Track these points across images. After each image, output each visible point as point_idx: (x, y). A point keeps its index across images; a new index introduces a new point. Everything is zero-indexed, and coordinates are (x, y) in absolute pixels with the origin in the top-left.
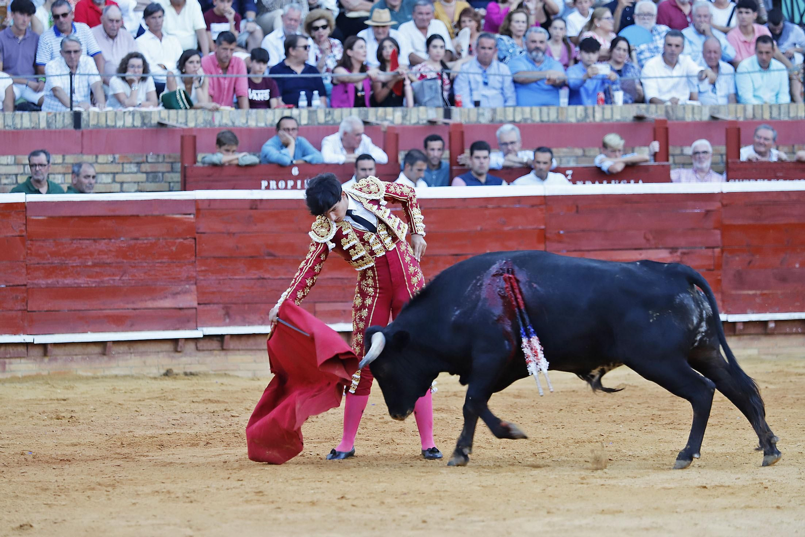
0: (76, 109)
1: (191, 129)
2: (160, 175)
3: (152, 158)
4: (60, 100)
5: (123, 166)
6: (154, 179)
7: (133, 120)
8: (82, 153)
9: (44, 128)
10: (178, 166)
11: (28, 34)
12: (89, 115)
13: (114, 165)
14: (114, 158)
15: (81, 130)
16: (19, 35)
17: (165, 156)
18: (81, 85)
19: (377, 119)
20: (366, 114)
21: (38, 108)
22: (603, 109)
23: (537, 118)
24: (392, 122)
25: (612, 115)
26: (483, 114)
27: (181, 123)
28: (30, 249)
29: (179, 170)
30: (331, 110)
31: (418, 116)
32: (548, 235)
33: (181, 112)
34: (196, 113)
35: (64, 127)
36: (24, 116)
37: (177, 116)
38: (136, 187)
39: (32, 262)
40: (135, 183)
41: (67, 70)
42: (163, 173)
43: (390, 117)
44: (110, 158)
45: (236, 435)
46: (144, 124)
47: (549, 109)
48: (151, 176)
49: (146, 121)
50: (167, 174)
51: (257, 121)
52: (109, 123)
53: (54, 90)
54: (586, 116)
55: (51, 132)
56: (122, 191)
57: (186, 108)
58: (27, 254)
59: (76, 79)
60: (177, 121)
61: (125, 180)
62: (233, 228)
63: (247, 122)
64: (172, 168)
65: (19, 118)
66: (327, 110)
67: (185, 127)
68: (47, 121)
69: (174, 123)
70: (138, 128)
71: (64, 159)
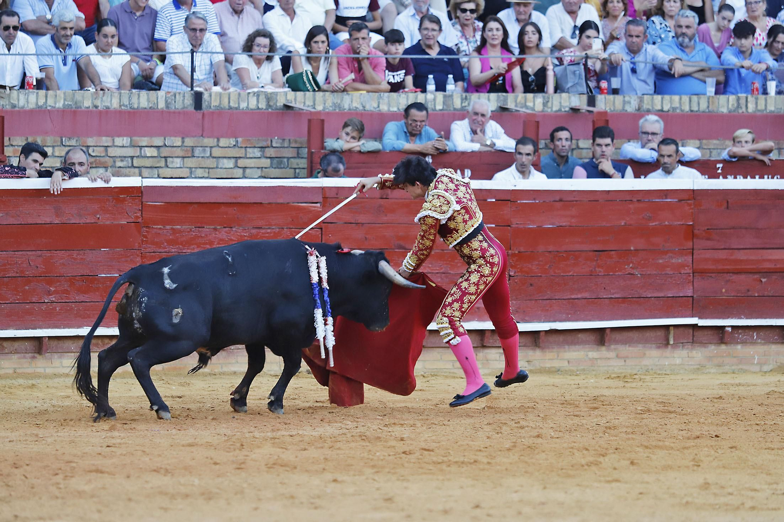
0: (197, 89)
1: (319, 113)
2: (285, 160)
3: (276, 143)
4: (180, 78)
5: (246, 150)
6: (279, 164)
7: (258, 101)
8: (202, 136)
9: (162, 109)
10: (305, 151)
11: (147, 11)
12: (211, 96)
13: (237, 149)
14: (237, 142)
15: (202, 111)
16: (138, 11)
17: (291, 141)
18: (203, 63)
19: (516, 106)
20: (506, 100)
21: (157, 87)
22: (757, 99)
23: (686, 108)
24: (533, 109)
25: (766, 105)
26: (629, 103)
27: (308, 106)
28: (145, 237)
29: (306, 156)
30: (467, 94)
31: (560, 103)
32: (696, 232)
33: (309, 94)
34: (324, 95)
35: (184, 108)
36: (141, 95)
37: (305, 99)
38: (259, 172)
39: (148, 250)
40: (258, 168)
41: (189, 48)
42: (288, 158)
43: (530, 104)
44: (232, 142)
45: (363, 438)
46: (269, 106)
47: (699, 99)
48: (275, 161)
49: (271, 103)
50: (292, 160)
51: (389, 105)
52: (232, 104)
53: (175, 68)
54: (739, 106)
55: (170, 112)
56: (244, 177)
57: (314, 90)
58: (143, 241)
59: (197, 57)
60: (304, 103)
61: (248, 166)
62: (362, 218)
63: (379, 107)
64: (298, 153)
65: (136, 97)
66: (464, 95)
67: (313, 110)
68: (166, 101)
69: (301, 106)
70: (263, 111)
71: (183, 142)
